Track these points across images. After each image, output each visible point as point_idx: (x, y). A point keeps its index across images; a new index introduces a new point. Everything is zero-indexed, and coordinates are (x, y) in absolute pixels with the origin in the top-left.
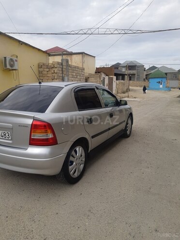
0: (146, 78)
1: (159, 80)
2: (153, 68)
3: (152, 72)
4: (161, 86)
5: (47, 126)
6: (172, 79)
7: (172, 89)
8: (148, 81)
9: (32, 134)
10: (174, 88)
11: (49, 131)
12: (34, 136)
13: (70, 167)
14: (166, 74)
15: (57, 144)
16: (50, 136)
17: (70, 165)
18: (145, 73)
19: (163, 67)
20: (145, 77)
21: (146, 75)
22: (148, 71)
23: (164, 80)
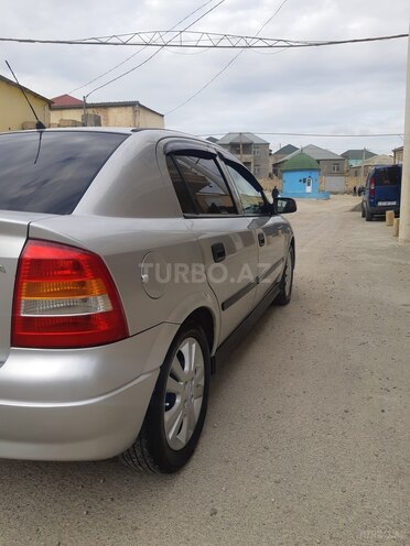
0: (275, 171)
1: (305, 175)
2: (289, 149)
3: (288, 157)
4: (309, 189)
5: (85, 266)
6: (330, 174)
7: (331, 196)
8: (281, 178)
9: (24, 299)
10: (336, 193)
11: (94, 285)
12: (31, 306)
13: (167, 416)
14: (318, 161)
15: (126, 336)
16: (101, 305)
17: (168, 409)
18: (272, 161)
19: (311, 147)
20: (271, 171)
21: (274, 165)
22: (279, 156)
23: (314, 175)
